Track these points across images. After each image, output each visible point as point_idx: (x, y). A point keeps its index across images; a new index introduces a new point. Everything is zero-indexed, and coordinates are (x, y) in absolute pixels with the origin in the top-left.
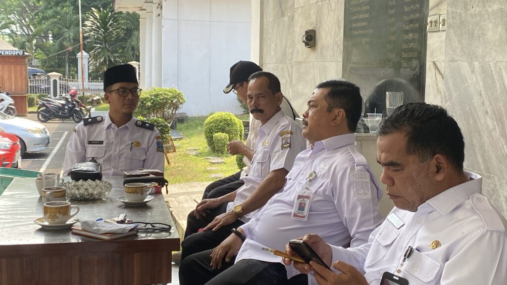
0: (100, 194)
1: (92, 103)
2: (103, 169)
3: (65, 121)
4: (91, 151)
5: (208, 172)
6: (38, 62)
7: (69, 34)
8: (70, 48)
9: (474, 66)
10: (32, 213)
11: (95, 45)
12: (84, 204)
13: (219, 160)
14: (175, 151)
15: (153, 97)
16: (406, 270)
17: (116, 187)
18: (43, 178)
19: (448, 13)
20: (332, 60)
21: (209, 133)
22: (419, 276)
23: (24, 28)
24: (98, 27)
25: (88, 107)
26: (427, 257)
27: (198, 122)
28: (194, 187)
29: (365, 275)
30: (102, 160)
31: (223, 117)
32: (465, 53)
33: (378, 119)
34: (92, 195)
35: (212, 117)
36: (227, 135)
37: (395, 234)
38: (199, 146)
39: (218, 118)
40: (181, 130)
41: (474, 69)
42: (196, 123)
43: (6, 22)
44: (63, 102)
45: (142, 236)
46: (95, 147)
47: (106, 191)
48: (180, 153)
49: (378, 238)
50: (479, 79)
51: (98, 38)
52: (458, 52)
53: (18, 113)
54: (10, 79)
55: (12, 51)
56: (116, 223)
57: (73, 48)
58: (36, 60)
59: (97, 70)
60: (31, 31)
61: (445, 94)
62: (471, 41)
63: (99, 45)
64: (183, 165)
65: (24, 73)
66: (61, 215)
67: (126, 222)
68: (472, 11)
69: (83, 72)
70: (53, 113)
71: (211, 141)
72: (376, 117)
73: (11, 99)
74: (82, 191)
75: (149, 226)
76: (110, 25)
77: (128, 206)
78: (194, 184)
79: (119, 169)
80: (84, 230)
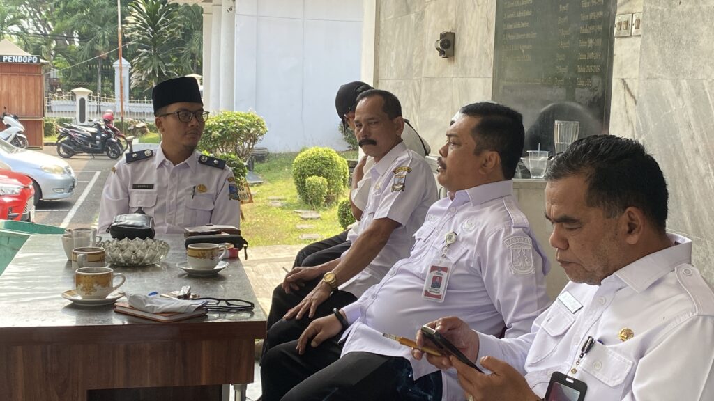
0: (153, 258)
1: (135, 132)
2: (156, 224)
3: (96, 157)
4: (137, 198)
5: (298, 230)
6: (58, 74)
7: (103, 33)
8: (104, 54)
9: (680, 85)
10: (58, 284)
11: (140, 50)
12: (129, 272)
13: (314, 214)
14: (251, 201)
15: (222, 124)
16: (584, 370)
17: (174, 249)
18: (74, 235)
19: (644, 12)
20: (478, 76)
21: (299, 177)
22: (602, 378)
23: (39, 25)
24: (144, 25)
25: (129, 138)
26: (614, 352)
27: (284, 161)
28: (279, 251)
29: (526, 377)
30: (153, 210)
31: (320, 154)
32: (667, 68)
33: (542, 158)
34: (142, 259)
35: (304, 153)
36: (325, 180)
37: (569, 321)
38: (285, 194)
39: (313, 155)
40: (259, 171)
41: (680, 89)
42: (281, 162)
43: (14, 16)
44: (94, 130)
45: (214, 318)
46: (141, 193)
47: (161, 254)
48: (258, 205)
49: (545, 325)
50: (688, 104)
51: (144, 41)
52: (658, 66)
53: (30, 144)
54: (19, 95)
55: (23, 56)
56: (177, 299)
57: (108, 54)
58: (56, 70)
59: (143, 85)
60: (50, 29)
61: (638, 124)
62: (676, 50)
63: (145, 50)
64: (262, 221)
65: (39, 88)
66: (100, 286)
67: (191, 297)
68: (679, 8)
69: (121, 88)
70: (80, 146)
71: (302, 187)
72: (540, 156)
73: (20, 125)
74: (127, 254)
75: (223, 303)
76: (161, 23)
77: (192, 275)
78: (278, 247)
79: (177, 224)
80: (131, 308)
